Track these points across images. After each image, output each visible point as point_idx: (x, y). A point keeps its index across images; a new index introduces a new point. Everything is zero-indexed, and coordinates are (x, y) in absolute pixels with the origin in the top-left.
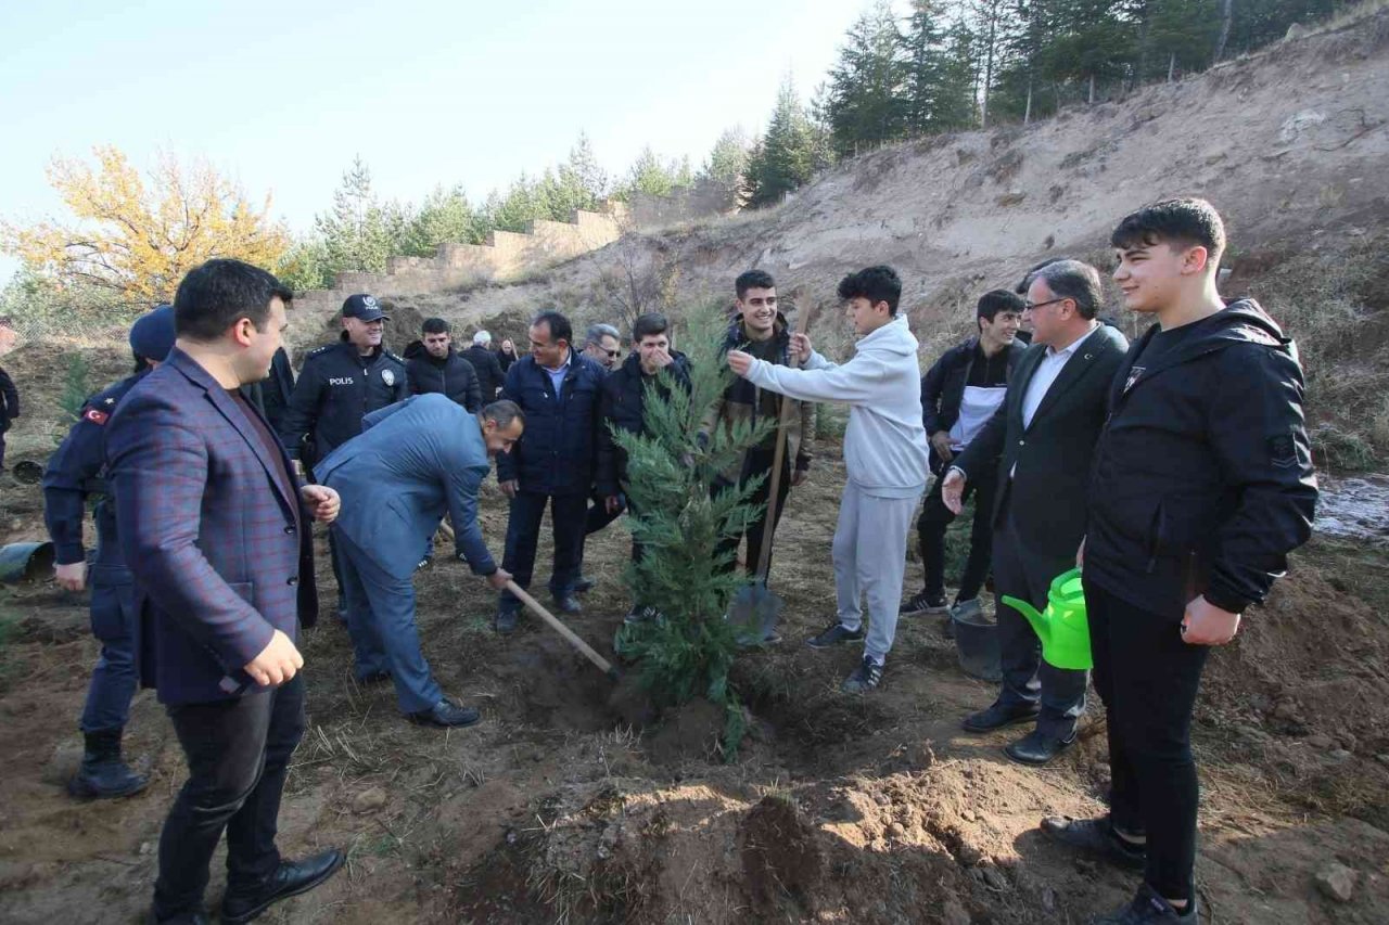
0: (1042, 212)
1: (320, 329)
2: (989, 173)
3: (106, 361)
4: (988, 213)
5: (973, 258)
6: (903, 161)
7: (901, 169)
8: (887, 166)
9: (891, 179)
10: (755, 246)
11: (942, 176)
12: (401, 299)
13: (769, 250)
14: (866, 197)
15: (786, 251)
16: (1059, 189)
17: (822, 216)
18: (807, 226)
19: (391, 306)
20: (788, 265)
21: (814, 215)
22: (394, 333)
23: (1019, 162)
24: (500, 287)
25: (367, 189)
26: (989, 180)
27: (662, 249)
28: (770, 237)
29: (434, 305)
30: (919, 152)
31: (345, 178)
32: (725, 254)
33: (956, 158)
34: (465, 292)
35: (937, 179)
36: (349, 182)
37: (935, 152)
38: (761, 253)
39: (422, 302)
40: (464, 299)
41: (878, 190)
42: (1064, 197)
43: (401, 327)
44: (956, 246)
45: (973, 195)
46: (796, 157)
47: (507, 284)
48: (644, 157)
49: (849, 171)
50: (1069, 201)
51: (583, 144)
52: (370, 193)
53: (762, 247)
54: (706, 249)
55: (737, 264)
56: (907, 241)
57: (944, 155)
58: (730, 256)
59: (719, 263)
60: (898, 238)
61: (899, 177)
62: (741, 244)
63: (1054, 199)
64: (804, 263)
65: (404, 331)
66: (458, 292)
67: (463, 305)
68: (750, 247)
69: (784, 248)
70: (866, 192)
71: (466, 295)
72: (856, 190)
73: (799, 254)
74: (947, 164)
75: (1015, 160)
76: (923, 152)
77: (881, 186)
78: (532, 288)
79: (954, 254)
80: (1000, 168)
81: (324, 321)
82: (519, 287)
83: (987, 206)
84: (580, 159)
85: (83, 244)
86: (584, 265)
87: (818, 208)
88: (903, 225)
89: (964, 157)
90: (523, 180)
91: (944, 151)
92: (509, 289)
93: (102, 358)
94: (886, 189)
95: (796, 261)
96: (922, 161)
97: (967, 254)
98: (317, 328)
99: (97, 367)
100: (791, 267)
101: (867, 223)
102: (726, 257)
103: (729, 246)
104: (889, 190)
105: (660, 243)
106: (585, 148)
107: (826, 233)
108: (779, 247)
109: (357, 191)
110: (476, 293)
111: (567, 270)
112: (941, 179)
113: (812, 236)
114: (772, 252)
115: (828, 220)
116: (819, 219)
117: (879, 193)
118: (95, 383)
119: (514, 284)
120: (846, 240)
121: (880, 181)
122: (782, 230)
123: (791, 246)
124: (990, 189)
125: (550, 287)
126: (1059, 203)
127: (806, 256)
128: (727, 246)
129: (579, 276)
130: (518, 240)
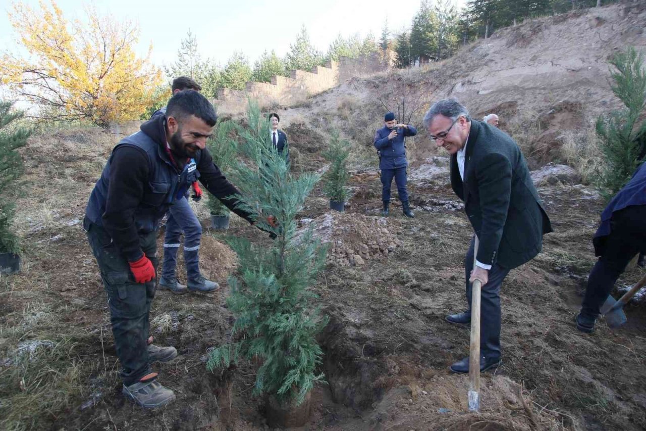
3: (61, 153)
7: (547, 32)
8: (536, 30)
9: (540, 39)
11: (585, 34)
13: (460, 84)
15: (475, 83)
17: (494, 62)
18: (486, 68)
20: (478, 92)
21: (487, 62)
24: (285, 109)
25: (195, 51)
28: (459, 76)
32: (424, 88)
33: (594, 22)
36: (185, 46)
37: (572, 21)
38: (453, 86)
41: (530, 45)
51: (303, 32)
52: (196, 54)
53: (454, 82)
64: (490, 91)
69: (474, 81)
72: (510, 47)
73: (484, 85)
74: (587, 26)
76: (561, 22)
77: (533, 43)
78: (301, 110)
82: (294, 110)
84: (302, 41)
85: (33, 71)
86: (328, 97)
87: (487, 58)
89: (600, 21)
90: (266, 54)
91: (582, 19)
92: (290, 110)
93: (57, 151)
95: (484, 89)
99: (56, 157)
100: (480, 93)
102: (425, 90)
106: (305, 34)
107: (502, 72)
108: (469, 82)
109: (190, 52)
112: (586, 36)
113: (492, 74)
114: (463, 85)
115: (500, 64)
116: (493, 64)
118: (56, 168)
119: (291, 107)
120: (520, 75)
121: (532, 40)
123: (480, 80)
125: (312, 110)
127: (492, 87)
129: (327, 103)
130: (288, 81)
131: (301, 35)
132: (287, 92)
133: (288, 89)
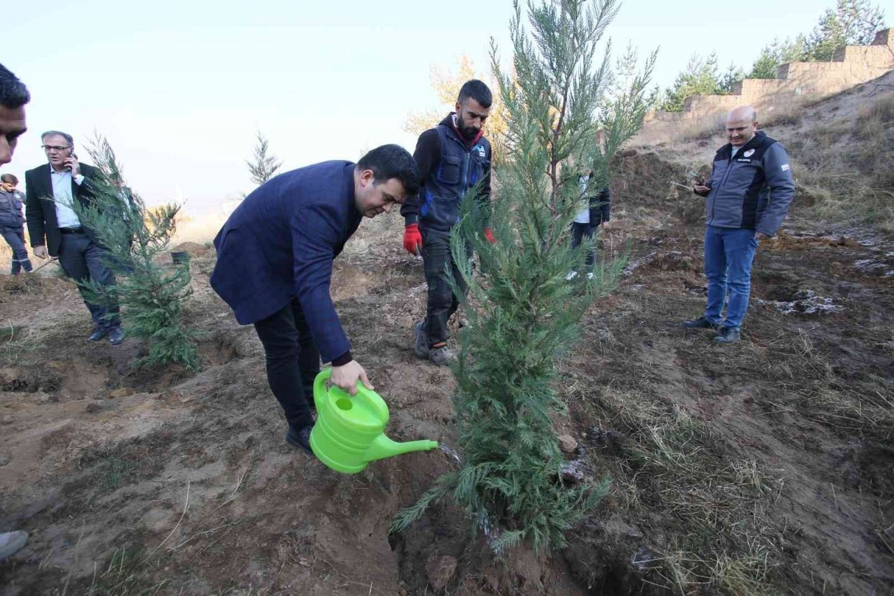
12: (644, 148)
19: (635, 153)
22: (633, 174)
25: (633, 68)
29: (673, 151)
31: (618, 62)
39: (662, 149)
40: (702, 145)
43: (640, 170)
65: (641, 173)
66: (697, 138)
67: (702, 149)
71: (705, 141)
109: (626, 71)
110: (715, 137)
111: (823, 108)
125: (800, 127)
129: (840, 112)
130: (767, 85)
132: (764, 103)
133: (767, 98)
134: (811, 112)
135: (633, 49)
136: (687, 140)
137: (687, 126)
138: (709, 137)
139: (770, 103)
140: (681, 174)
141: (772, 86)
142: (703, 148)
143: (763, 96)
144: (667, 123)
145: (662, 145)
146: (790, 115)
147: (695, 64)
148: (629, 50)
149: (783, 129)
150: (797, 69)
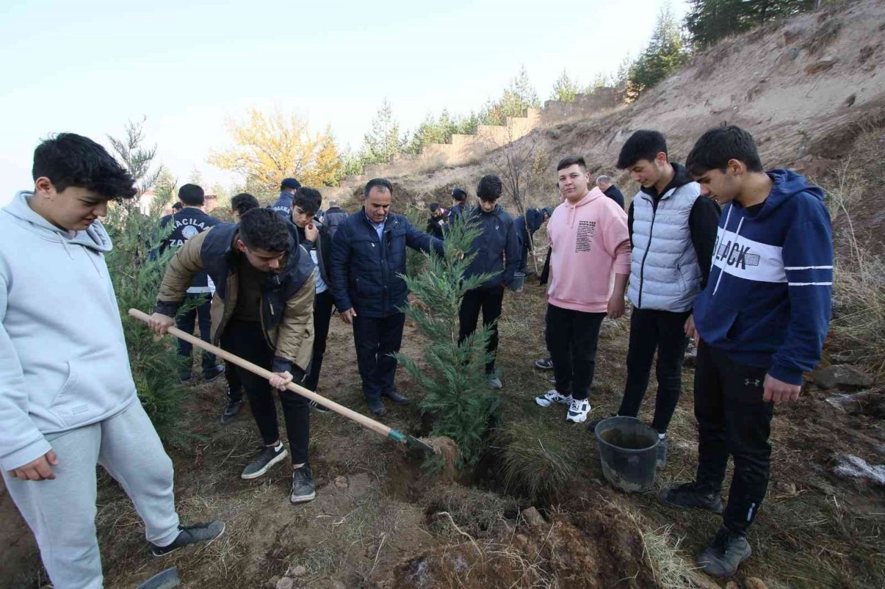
0: (850, 74)
1: (349, 197)
2: (804, 47)
4: (798, 82)
5: (775, 122)
6: (736, 50)
7: (734, 57)
8: (722, 56)
9: (724, 66)
10: (612, 129)
11: (767, 57)
13: (620, 132)
14: (702, 83)
16: (870, 49)
17: (664, 102)
18: (651, 111)
21: (658, 102)
23: (835, 32)
24: (452, 168)
26: (803, 53)
27: (555, 137)
29: (412, 181)
30: (752, 41)
31: (379, 112)
32: (592, 137)
34: (430, 173)
35: (762, 60)
36: (381, 114)
37: (767, 38)
39: (407, 179)
40: (430, 177)
41: (712, 76)
42: (873, 57)
44: (761, 114)
45: (786, 69)
46: (668, 62)
47: (456, 167)
48: (562, 77)
49: (694, 65)
50: (878, 60)
51: (523, 74)
54: (581, 135)
55: (599, 143)
56: (722, 114)
57: (772, 40)
58: (595, 139)
59: (589, 144)
60: (715, 113)
61: (731, 63)
62: (603, 130)
63: (862, 60)
66: (427, 173)
68: (608, 131)
70: (702, 80)
71: (431, 174)
72: (696, 78)
74: (774, 46)
75: (830, 30)
76: (756, 39)
77: (715, 73)
78: (471, 167)
79: (759, 121)
80: (814, 40)
81: (352, 193)
82: (463, 168)
83: (798, 76)
84: (520, 84)
86: (505, 151)
87: (662, 96)
88: (722, 102)
89: (790, 37)
91: (776, 35)
92: (458, 169)
94: (719, 74)
96: (753, 47)
97: (770, 120)
98: (348, 196)
101: (694, 104)
102: (593, 140)
103: (596, 131)
104: (721, 76)
105: (553, 133)
106: (524, 76)
108: (627, 129)
109: (385, 119)
110: (436, 173)
111: (494, 156)
112: (766, 60)
113: (653, 118)
114: (622, 132)
115: (667, 105)
116: (661, 105)
117: (712, 79)
119: (461, 166)
120: (677, 118)
121: (714, 69)
122: (631, 116)
124: (804, 60)
125: (483, 166)
126: (869, 62)
128: (594, 131)
129: (500, 159)
130: (466, 139)
131: (519, 78)
132: (467, 149)
133: (468, 147)
134: (488, 157)
135: (388, 104)
136: (422, 173)
137: (421, 164)
138: (433, 172)
139: (470, 149)
140: (413, 198)
141: (470, 139)
142: (429, 179)
143: (465, 145)
144: (409, 162)
145: (405, 176)
146: (477, 159)
147: (430, 117)
148: (385, 104)
149: (474, 167)
150: (483, 129)
